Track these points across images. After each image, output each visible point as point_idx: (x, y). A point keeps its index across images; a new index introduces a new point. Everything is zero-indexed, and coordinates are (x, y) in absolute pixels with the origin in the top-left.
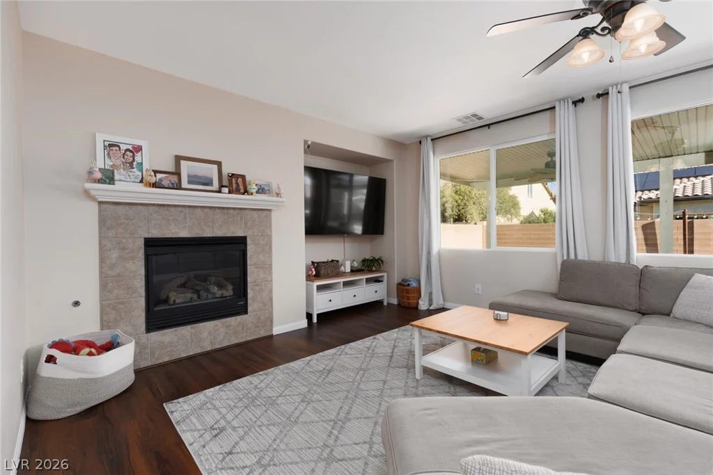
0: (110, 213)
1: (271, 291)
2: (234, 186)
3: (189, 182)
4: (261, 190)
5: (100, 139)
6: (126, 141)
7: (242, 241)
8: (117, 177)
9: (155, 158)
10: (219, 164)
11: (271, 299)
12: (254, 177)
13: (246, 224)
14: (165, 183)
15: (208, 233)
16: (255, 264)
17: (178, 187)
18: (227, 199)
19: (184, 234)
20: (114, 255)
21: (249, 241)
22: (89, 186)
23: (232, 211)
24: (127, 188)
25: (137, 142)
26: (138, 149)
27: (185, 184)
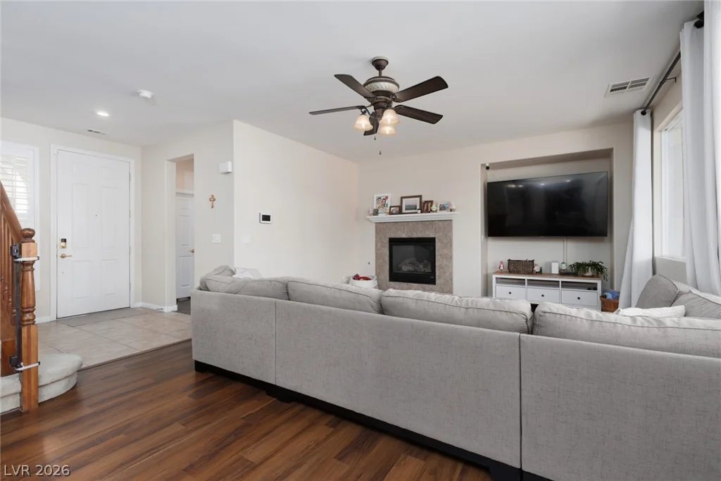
0: (380, 227)
1: (451, 274)
2: (425, 208)
3: (406, 209)
4: (443, 208)
5: (376, 196)
6: (383, 195)
7: (432, 241)
8: (380, 211)
9: (393, 201)
10: (420, 197)
11: (452, 279)
12: (438, 200)
13: (435, 230)
14: (394, 212)
15: (415, 235)
16: (440, 255)
17: (400, 212)
18: (420, 216)
19: (404, 236)
20: (379, 245)
21: (437, 241)
22: (368, 217)
23: (427, 223)
24: (383, 217)
25: (387, 195)
26: (387, 198)
27: (404, 211)
